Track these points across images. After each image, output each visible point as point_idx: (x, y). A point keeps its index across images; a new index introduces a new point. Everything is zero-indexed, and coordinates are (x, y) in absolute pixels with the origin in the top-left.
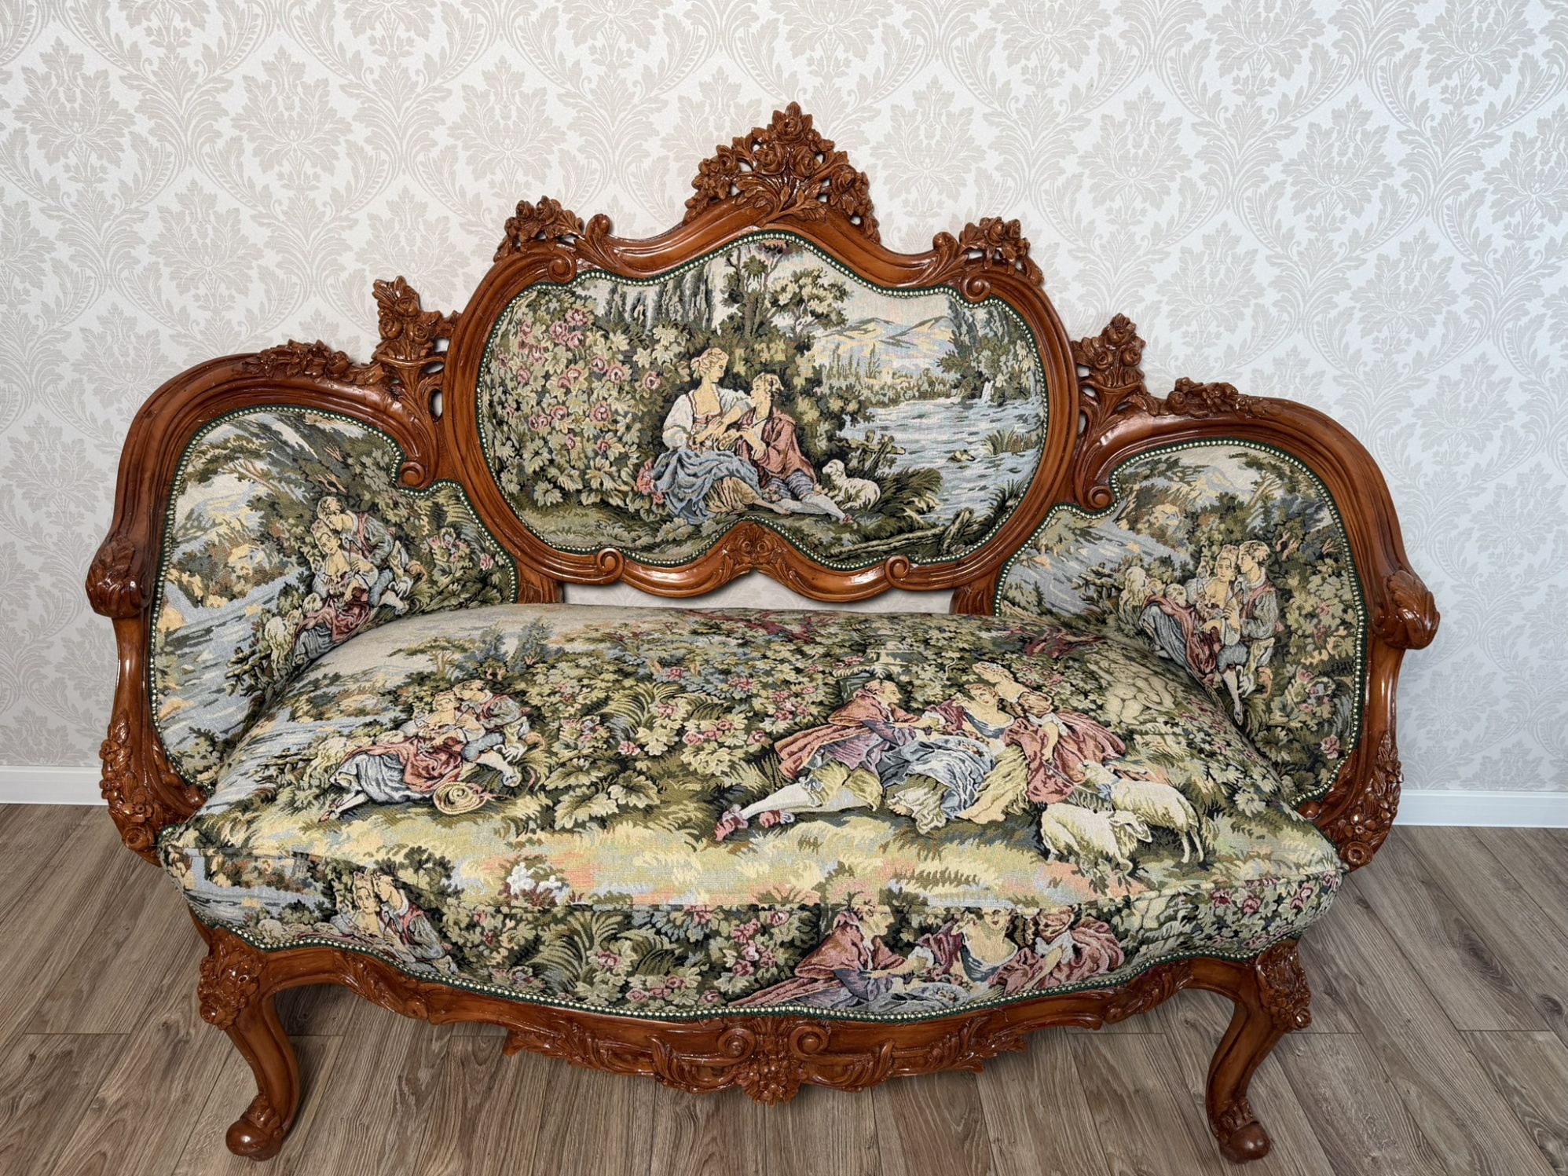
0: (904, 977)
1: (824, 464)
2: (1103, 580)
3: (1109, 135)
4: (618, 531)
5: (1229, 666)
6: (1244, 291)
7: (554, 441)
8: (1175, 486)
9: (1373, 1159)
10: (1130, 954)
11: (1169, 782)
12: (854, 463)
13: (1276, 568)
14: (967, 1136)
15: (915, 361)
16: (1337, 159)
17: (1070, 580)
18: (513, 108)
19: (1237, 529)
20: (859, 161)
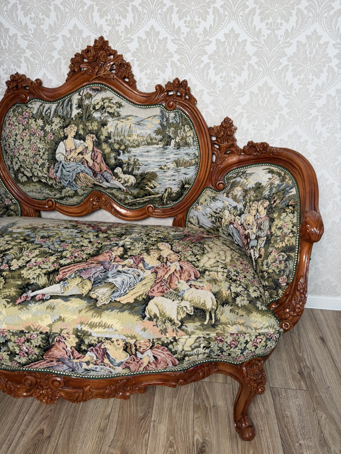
0: (86, 363)
1: (115, 169)
2: (217, 215)
3: (219, 47)
4: (48, 192)
5: (252, 247)
6: (275, 109)
7: (21, 158)
8: (242, 180)
9: (300, 444)
10: (181, 360)
11: (211, 290)
12: (125, 169)
13: (270, 210)
14: (143, 418)
15: (146, 131)
16: (309, 55)
17: (207, 215)
18: (7, 41)
19: (259, 195)
20: (128, 58)
